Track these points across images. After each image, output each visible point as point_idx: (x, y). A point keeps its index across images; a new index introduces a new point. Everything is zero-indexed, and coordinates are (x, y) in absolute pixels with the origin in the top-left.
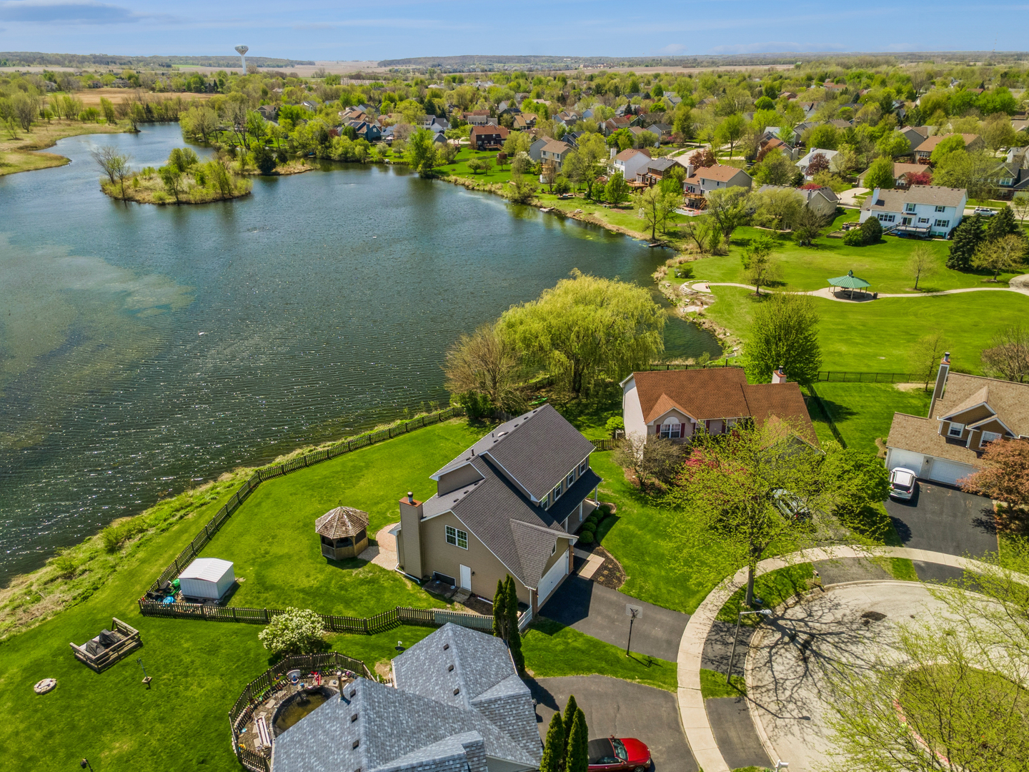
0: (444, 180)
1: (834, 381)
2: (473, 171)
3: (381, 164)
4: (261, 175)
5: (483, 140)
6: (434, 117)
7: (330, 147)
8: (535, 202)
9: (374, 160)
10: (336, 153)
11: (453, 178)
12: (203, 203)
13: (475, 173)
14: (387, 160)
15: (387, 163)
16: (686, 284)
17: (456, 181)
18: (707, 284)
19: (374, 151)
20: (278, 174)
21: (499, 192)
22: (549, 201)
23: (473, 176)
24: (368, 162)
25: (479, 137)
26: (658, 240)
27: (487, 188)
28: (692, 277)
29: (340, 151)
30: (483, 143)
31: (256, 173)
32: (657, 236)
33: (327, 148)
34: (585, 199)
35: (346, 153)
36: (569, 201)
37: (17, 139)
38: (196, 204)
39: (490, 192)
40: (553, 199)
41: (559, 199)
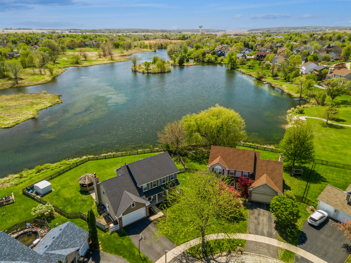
0: (237, 70)
1: (330, 166)
2: (248, 67)
3: (220, 64)
4: (179, 65)
5: (259, 57)
6: (247, 48)
7: (205, 57)
8: (263, 80)
9: (218, 62)
10: (206, 59)
11: (239, 70)
12: (155, 73)
13: (249, 68)
14: (222, 62)
15: (222, 63)
16: (297, 116)
17: (240, 70)
18: (307, 117)
19: (219, 59)
20: (184, 66)
21: (253, 75)
22: (269, 80)
23: (247, 69)
24: (216, 63)
25: (258, 56)
26: (303, 98)
27: (249, 74)
28: (303, 113)
29: (207, 59)
30: (259, 58)
31: (177, 65)
32: (303, 96)
33: (204, 58)
34: (283, 80)
35: (209, 60)
36: (277, 80)
37: (123, 53)
38: (153, 73)
39: (250, 75)
40: (271, 79)
41: (273, 79)
